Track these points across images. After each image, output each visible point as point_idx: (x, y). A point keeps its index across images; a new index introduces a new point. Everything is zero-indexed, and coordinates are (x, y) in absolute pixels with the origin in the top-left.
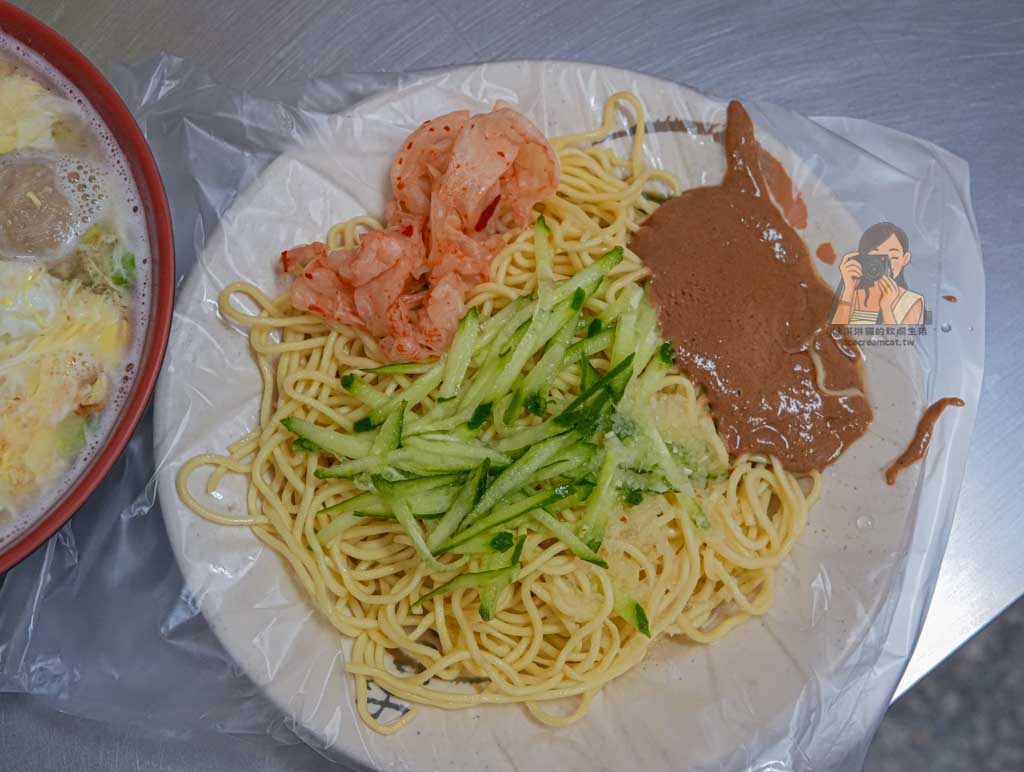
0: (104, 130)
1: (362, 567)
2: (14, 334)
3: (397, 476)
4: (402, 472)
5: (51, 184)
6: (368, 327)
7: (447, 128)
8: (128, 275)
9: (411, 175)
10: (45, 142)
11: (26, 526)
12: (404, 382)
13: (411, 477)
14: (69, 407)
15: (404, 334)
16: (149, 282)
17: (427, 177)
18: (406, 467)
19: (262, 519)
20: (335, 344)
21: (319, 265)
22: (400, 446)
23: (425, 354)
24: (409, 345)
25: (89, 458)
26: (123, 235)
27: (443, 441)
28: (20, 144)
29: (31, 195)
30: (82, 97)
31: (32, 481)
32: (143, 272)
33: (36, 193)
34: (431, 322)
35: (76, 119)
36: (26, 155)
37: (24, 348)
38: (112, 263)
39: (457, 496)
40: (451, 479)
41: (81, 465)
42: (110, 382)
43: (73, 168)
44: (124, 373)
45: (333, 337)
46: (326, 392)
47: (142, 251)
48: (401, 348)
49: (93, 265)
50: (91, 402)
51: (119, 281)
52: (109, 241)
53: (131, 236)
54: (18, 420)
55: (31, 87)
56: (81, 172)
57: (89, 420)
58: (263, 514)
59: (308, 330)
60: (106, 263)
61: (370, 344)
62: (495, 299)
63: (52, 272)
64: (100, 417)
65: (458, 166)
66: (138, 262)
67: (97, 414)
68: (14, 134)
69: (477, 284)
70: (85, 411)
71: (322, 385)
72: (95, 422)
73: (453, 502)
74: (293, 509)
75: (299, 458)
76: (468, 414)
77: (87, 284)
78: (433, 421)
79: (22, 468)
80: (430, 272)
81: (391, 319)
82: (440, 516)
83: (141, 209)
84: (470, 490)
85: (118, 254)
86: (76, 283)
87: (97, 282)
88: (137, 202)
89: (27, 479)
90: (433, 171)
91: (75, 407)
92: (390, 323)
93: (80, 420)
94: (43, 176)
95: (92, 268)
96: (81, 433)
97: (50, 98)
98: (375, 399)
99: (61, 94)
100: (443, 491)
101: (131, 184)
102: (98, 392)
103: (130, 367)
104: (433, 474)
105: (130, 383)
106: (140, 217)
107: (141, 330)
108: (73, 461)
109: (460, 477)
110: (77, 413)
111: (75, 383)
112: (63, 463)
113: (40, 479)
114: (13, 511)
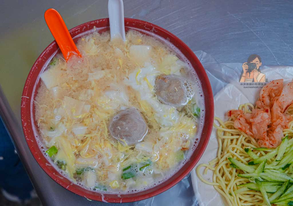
0: (194, 72)
1: (243, 201)
2: (166, 125)
3: (261, 180)
4: (262, 178)
5: (180, 86)
6: (255, 136)
7: (277, 83)
8: (198, 113)
9: (266, 95)
10: (178, 73)
11: (166, 179)
12: (263, 153)
13: (265, 181)
14: (180, 148)
15: (267, 140)
16: (204, 117)
17: (270, 96)
18: (264, 177)
19: (218, 184)
20: (242, 138)
21: (241, 116)
22: (263, 172)
23: (271, 146)
24: (267, 143)
25: (185, 163)
26: (197, 103)
27: (276, 172)
28: (171, 73)
29: (176, 88)
30: (189, 62)
31: (168, 167)
32: (202, 114)
33: (177, 88)
34: (274, 138)
35: (187, 69)
36: (173, 76)
37: (169, 129)
38: (194, 110)
39: (279, 188)
40: (277, 183)
41: (182, 165)
42: (191, 142)
43: (185, 82)
44: (195, 141)
45: (242, 136)
46: (238, 151)
47: (203, 107)
48: (265, 144)
49: (188, 109)
50: (185, 147)
51: (195, 115)
52: (194, 103)
53: (199, 102)
54: (166, 149)
55: (175, 58)
56: (187, 83)
57: (184, 152)
58: (217, 182)
59: (233, 133)
60: (192, 109)
61: (253, 140)
62: (288, 134)
63: (177, 110)
64: (187, 152)
65: (283, 95)
66: (201, 111)
67: (187, 151)
68: (170, 70)
69: (284, 128)
70: (184, 150)
71: (237, 149)
72: (186, 153)
73: (277, 190)
74: (227, 183)
75: (230, 169)
76: (283, 166)
77: (187, 114)
78: (273, 166)
79: (166, 163)
80: (272, 123)
81: (264, 136)
82: (273, 193)
83: (203, 95)
84: (284, 188)
85: (195, 107)
86: (183, 114)
87: (189, 114)
88: (202, 94)
89: (166, 166)
90: (274, 95)
91: (181, 148)
92: (264, 137)
93: (182, 152)
94: (179, 83)
95: (188, 110)
96: (182, 156)
97: (180, 61)
98: (254, 156)
99: (183, 61)
100: (275, 187)
101: (201, 89)
102: (187, 145)
103: (197, 139)
104: (272, 181)
105: (197, 144)
106: (203, 98)
107: (201, 130)
108: (180, 163)
109: (281, 184)
110: (181, 150)
111: (182, 141)
112: (177, 163)
113: (170, 167)
114: (162, 174)
